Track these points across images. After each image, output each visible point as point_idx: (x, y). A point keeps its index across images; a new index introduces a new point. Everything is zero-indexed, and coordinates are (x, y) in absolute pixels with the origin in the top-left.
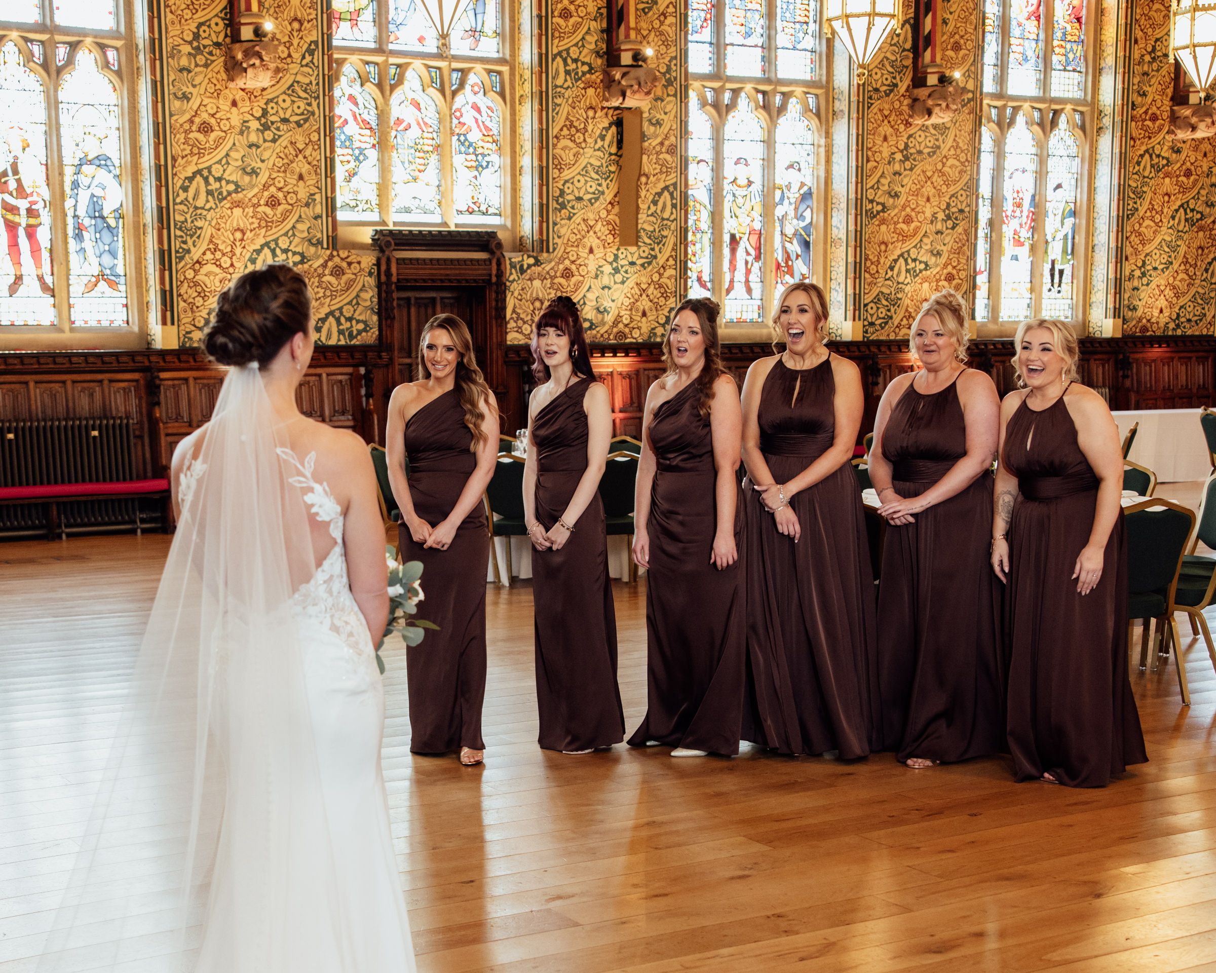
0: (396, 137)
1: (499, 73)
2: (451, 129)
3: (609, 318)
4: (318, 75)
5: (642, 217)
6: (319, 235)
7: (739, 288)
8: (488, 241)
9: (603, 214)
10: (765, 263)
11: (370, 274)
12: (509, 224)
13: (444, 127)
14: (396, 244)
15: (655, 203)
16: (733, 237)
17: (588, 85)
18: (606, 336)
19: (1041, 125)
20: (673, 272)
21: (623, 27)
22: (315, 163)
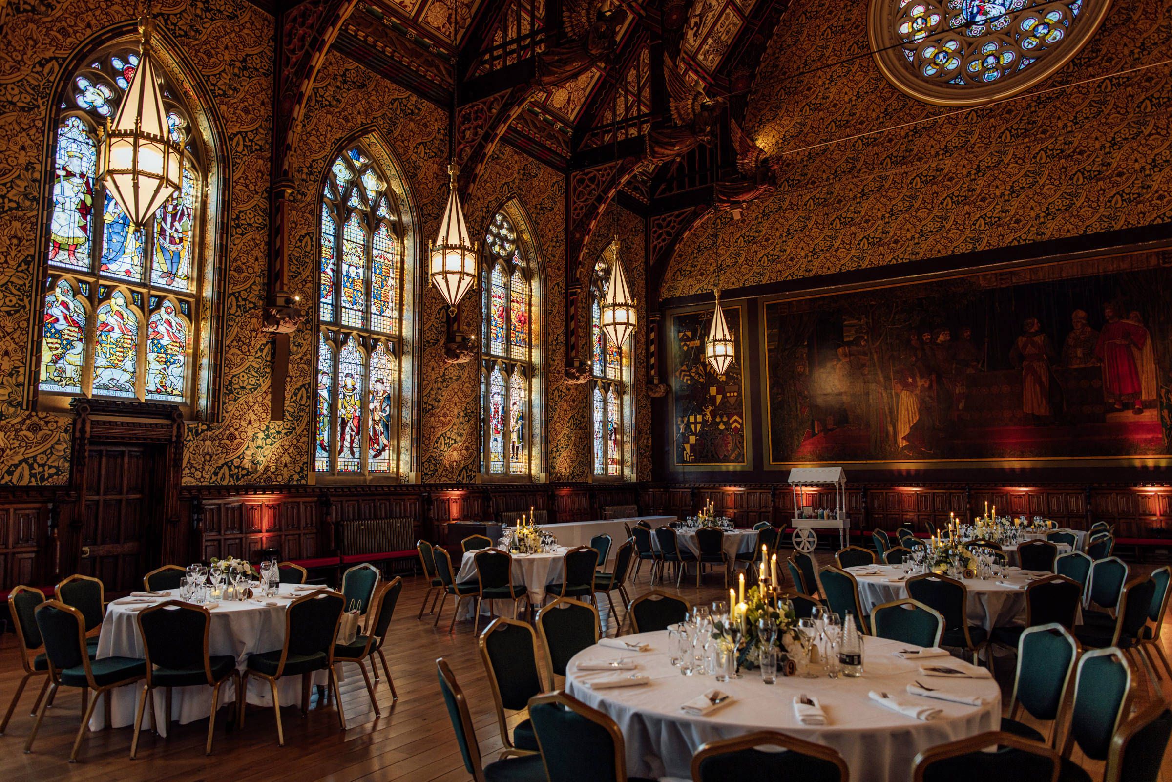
0: (100, 335)
1: (188, 302)
2: (147, 334)
3: (261, 468)
4: (32, 280)
5: (287, 403)
6: (20, 399)
7: (346, 451)
8: (171, 412)
9: (260, 399)
10: (362, 437)
11: (66, 431)
12: (189, 401)
13: (142, 333)
14: (92, 410)
15: (296, 394)
16: (343, 419)
17: (253, 316)
18: (258, 480)
19: (506, 371)
20: (306, 439)
21: (278, 283)
22: (22, 344)
